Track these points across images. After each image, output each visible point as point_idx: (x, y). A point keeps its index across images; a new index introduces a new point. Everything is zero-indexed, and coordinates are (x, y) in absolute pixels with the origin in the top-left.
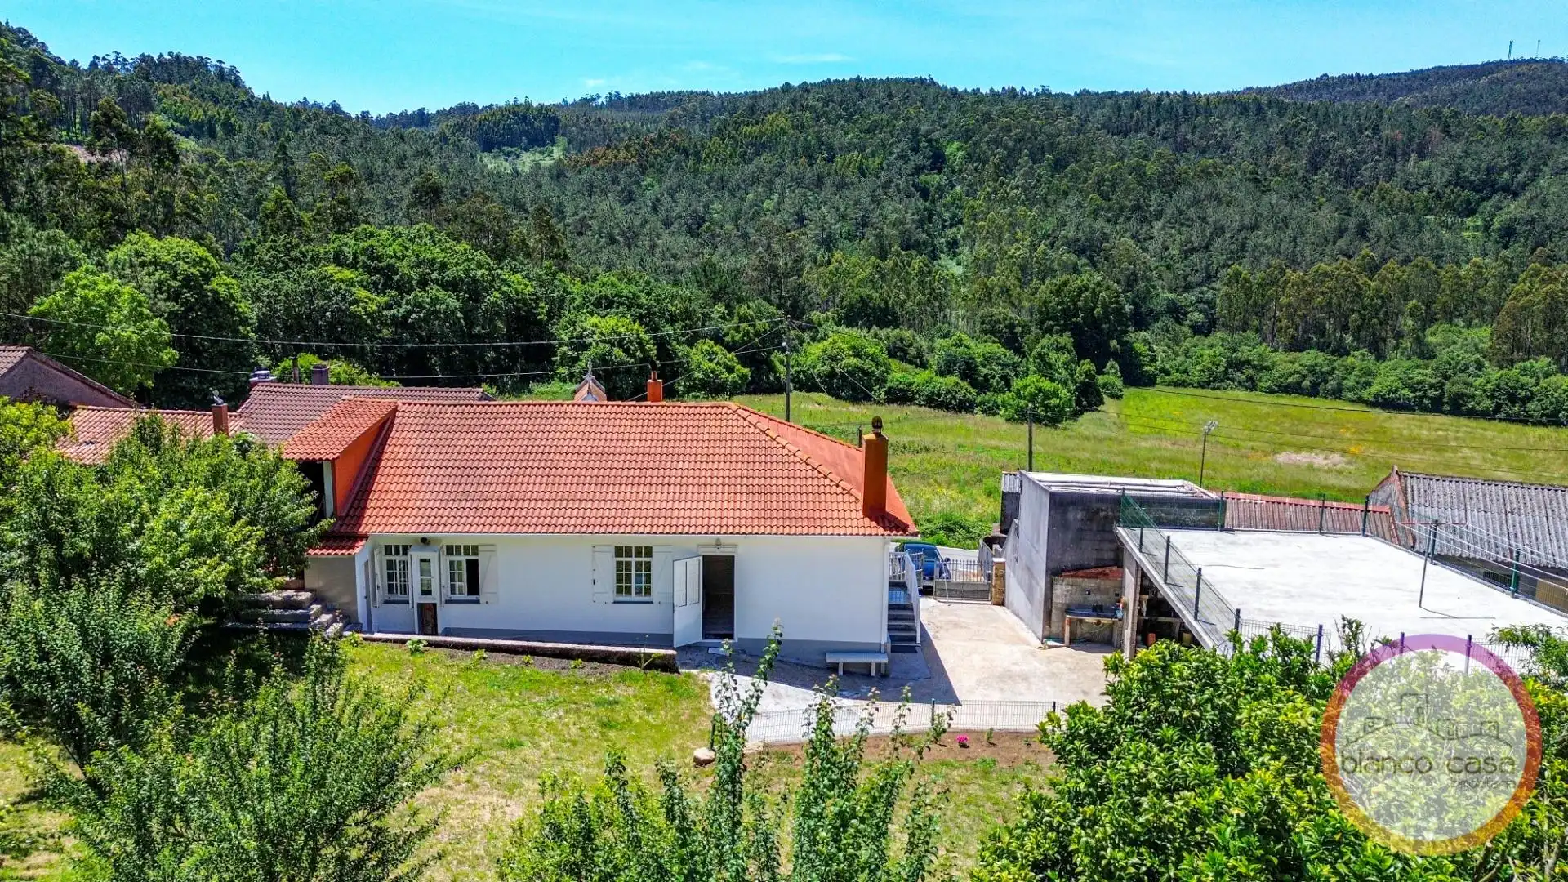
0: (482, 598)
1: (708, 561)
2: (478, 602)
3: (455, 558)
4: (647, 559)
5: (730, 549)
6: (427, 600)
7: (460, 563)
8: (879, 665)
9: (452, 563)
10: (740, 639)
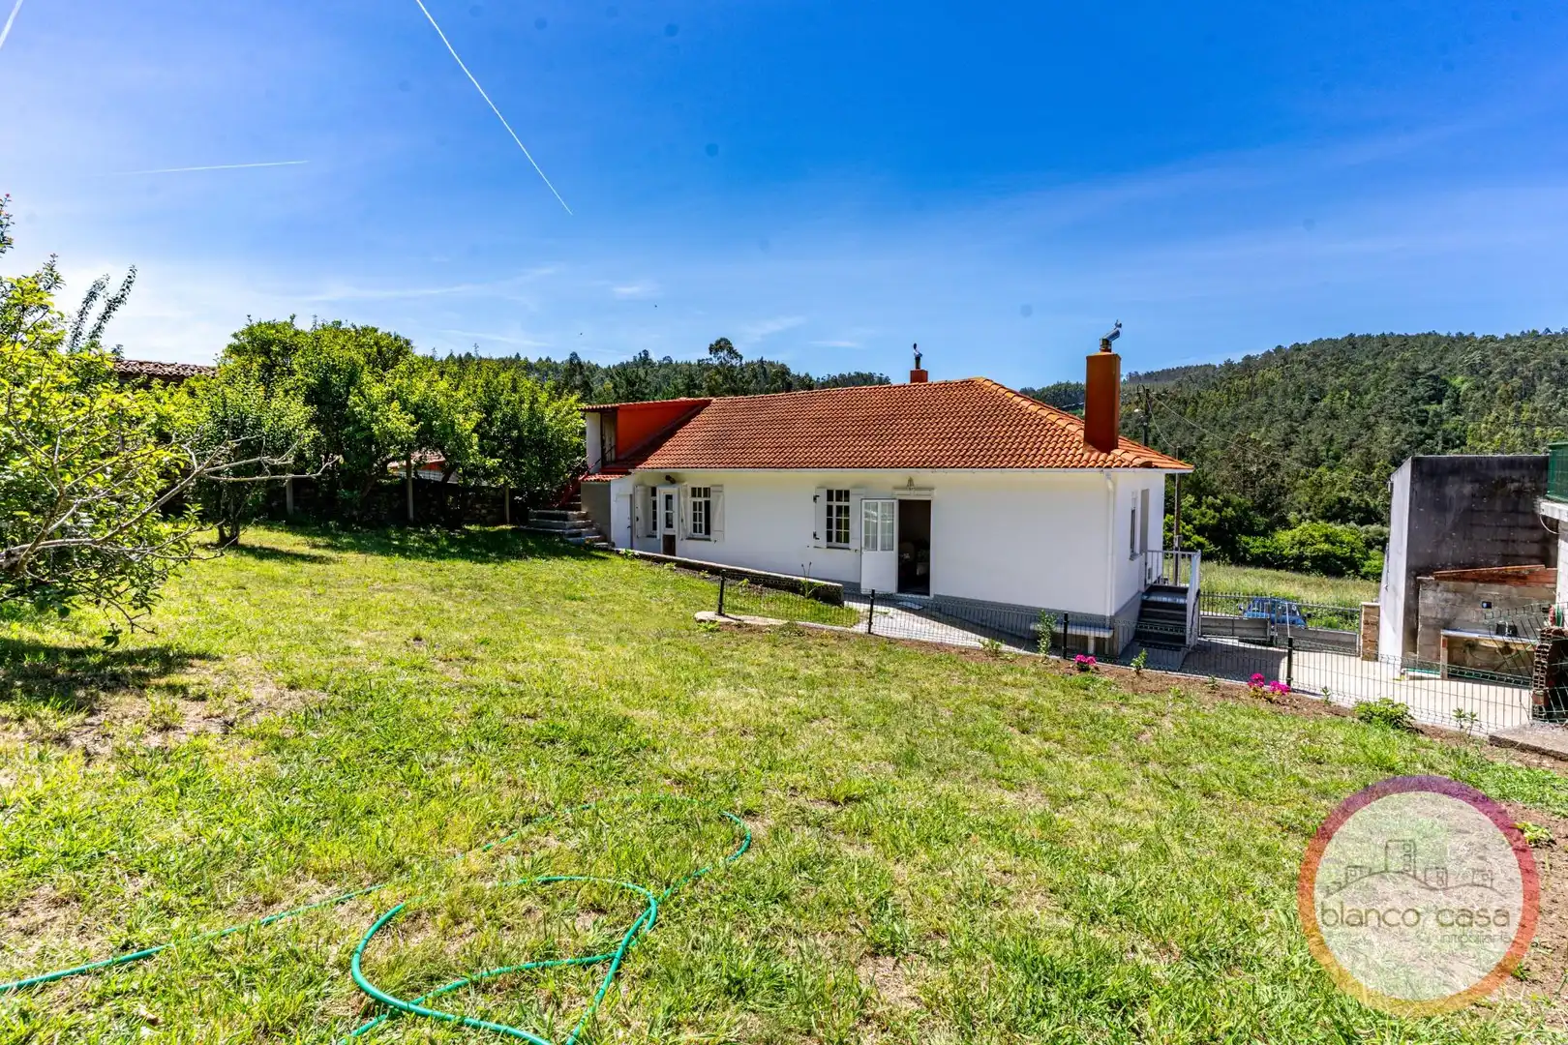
0: (712, 537)
1: (905, 506)
2: (709, 540)
3: (698, 500)
4: (846, 504)
5: (927, 492)
6: (669, 532)
7: (700, 503)
8: (1097, 639)
9: (695, 503)
10: (937, 597)
